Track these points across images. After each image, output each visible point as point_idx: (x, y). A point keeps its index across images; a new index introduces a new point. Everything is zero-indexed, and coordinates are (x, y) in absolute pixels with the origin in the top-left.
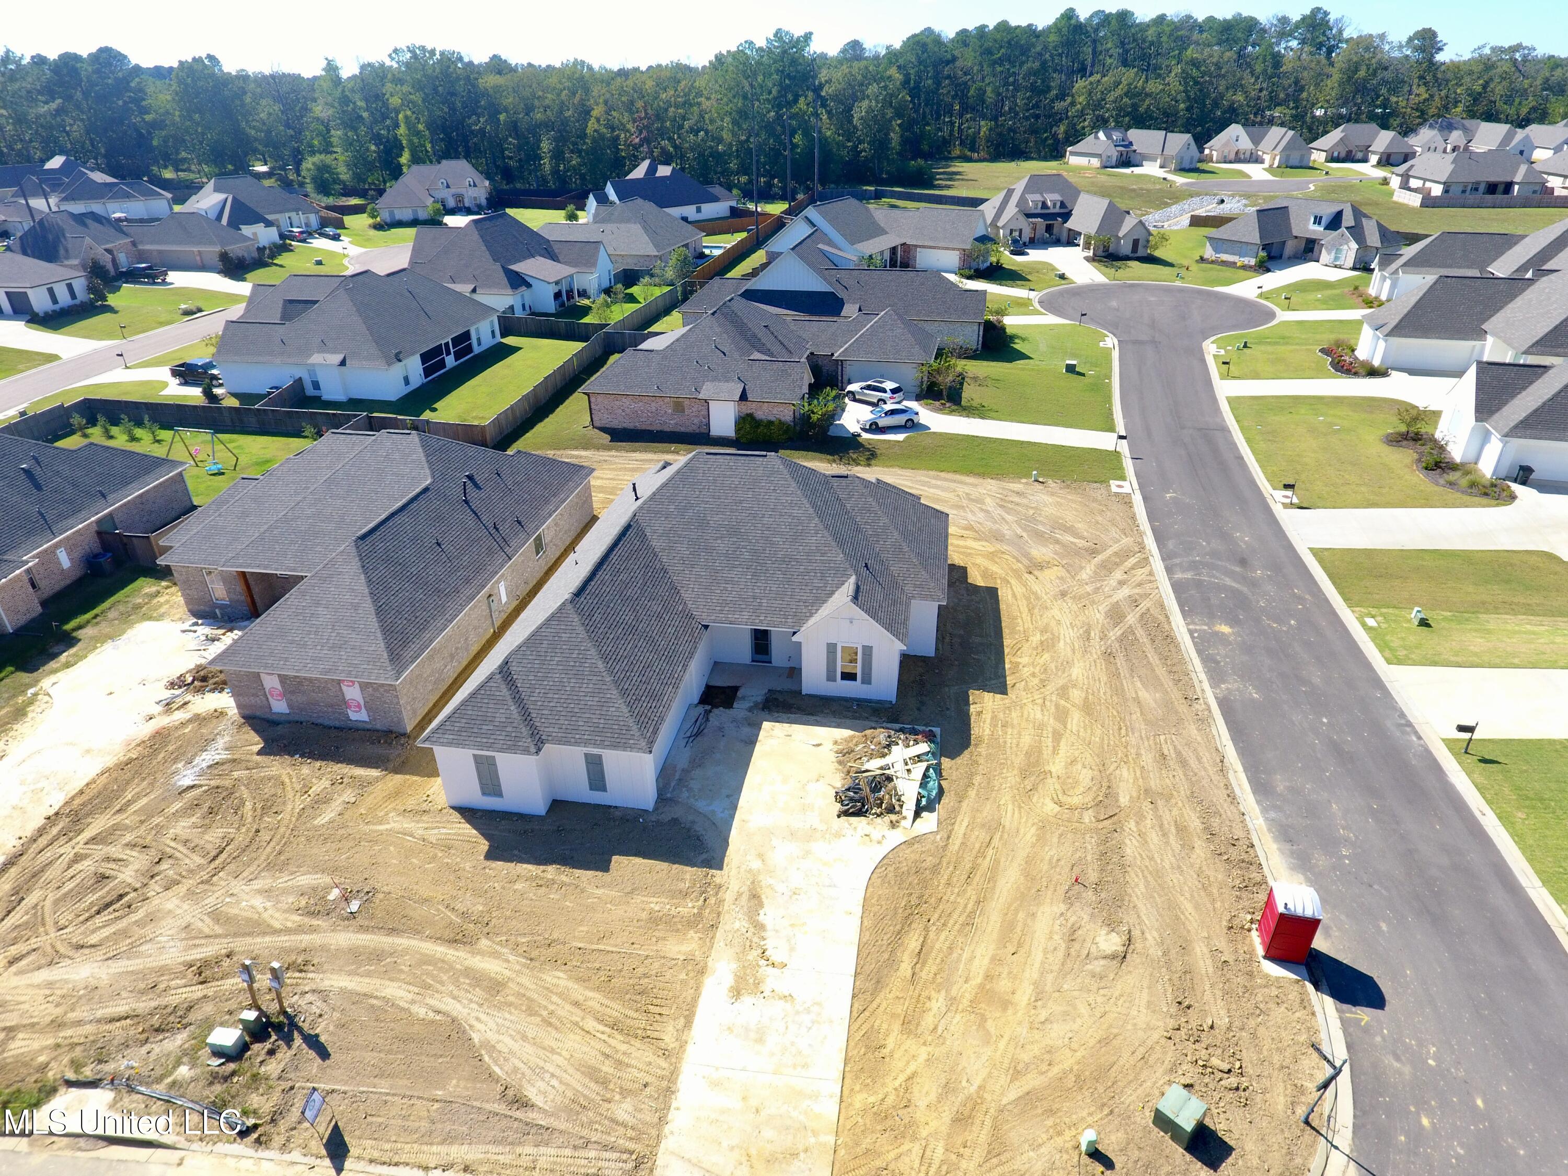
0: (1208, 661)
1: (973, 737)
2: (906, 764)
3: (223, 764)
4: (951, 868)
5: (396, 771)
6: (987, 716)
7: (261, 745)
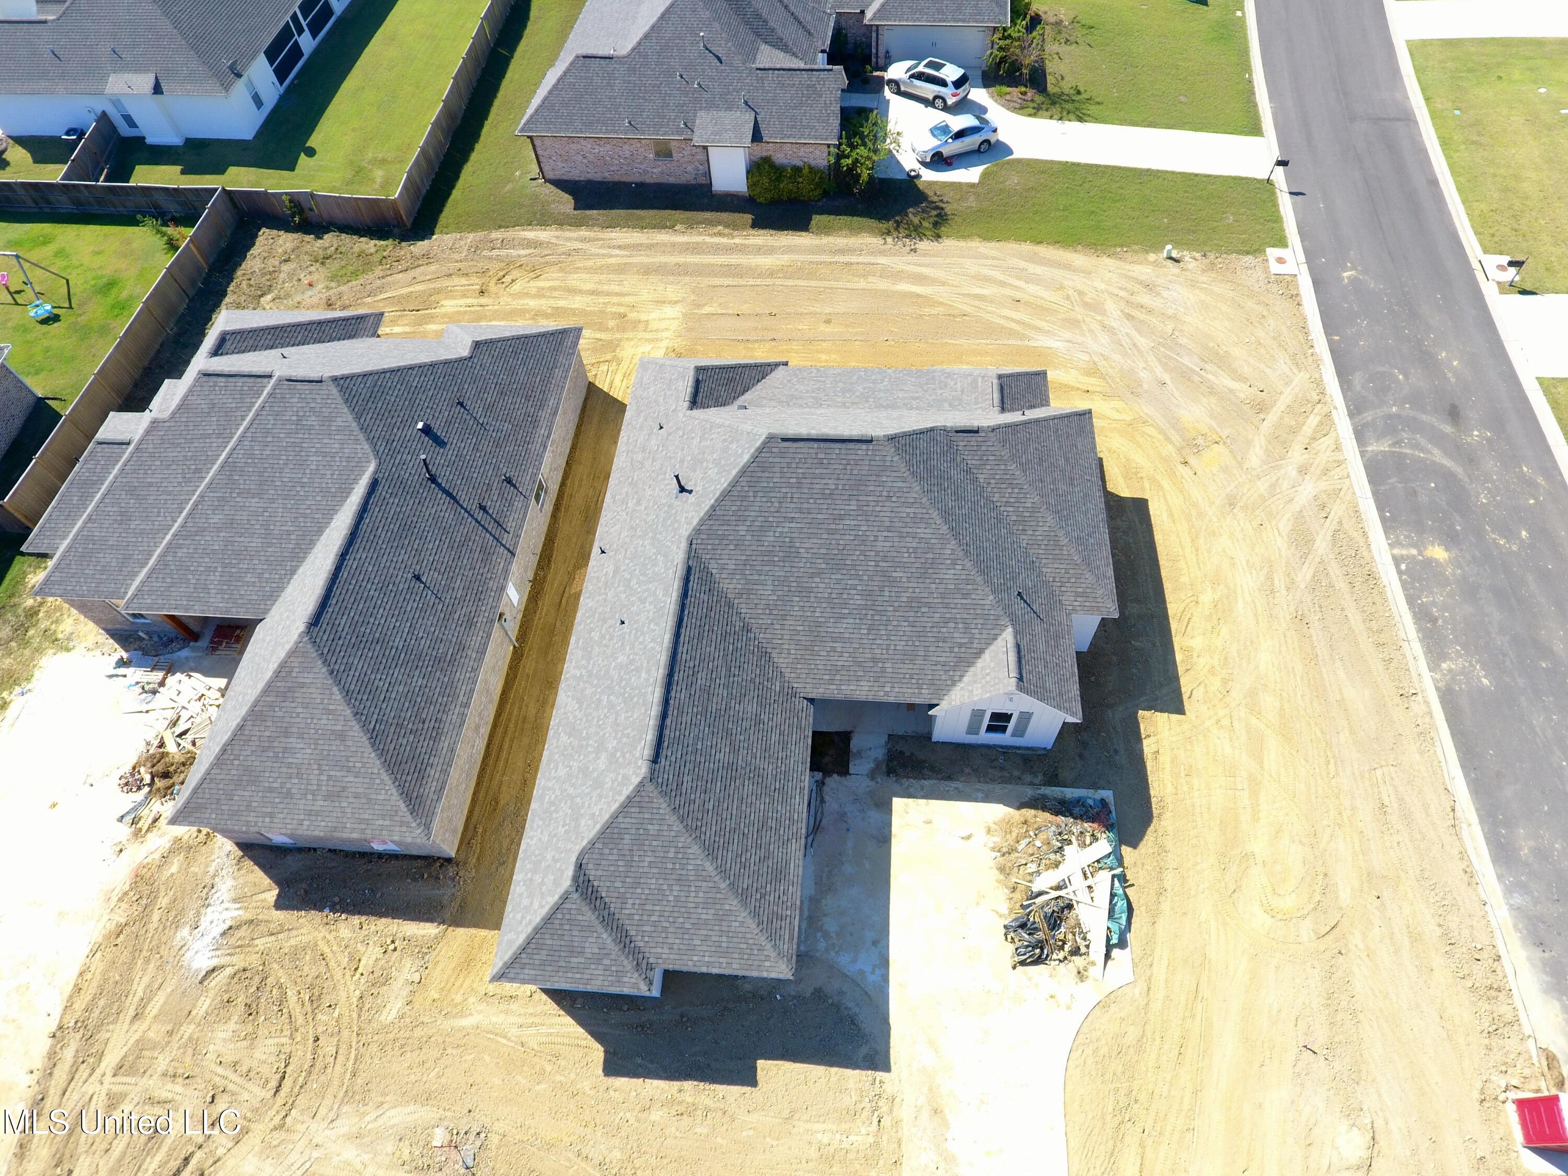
0: (1422, 615)
1: (1153, 800)
2: (1086, 878)
3: (238, 927)
4: (1158, 1041)
5: (457, 922)
6: (1165, 758)
7: (276, 892)
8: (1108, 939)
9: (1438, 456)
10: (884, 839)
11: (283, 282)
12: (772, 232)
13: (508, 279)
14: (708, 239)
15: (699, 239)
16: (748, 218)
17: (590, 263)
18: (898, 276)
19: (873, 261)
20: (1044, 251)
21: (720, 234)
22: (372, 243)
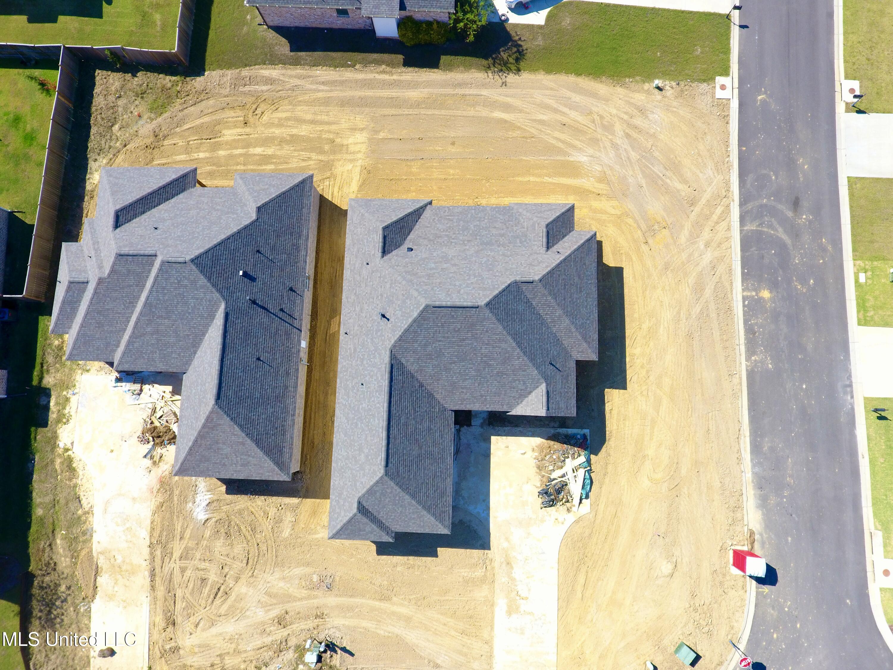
2: (574, 472)
3: (213, 502)
4: (597, 534)
5: (306, 496)
7: (225, 487)
8: (581, 497)
10: (487, 455)
11: (122, 115)
12: (417, 69)
13: (259, 111)
14: (378, 76)
15: (370, 76)
16: (400, 58)
17: (306, 97)
18: (493, 105)
19: (479, 93)
21: (383, 72)
22: (168, 78)
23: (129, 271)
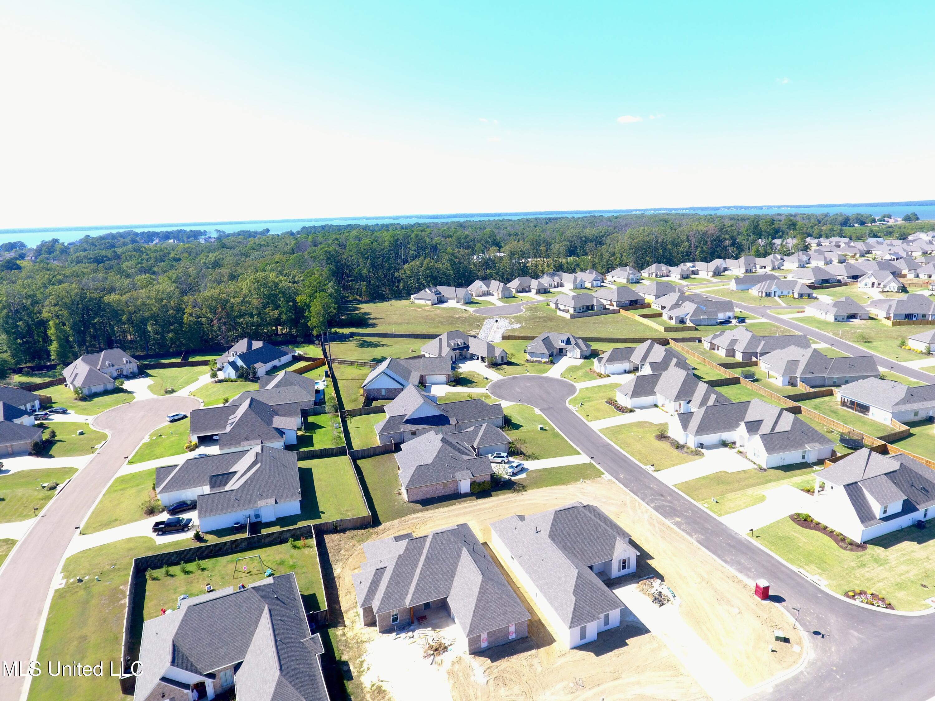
0: (683, 530)
1: (661, 573)
2: (660, 587)
3: (486, 670)
4: (694, 609)
5: (539, 647)
6: (657, 566)
7: (489, 659)
8: (672, 596)
9: (665, 503)
11: (344, 547)
12: (482, 499)
13: (417, 527)
14: (466, 505)
15: (463, 505)
16: (474, 497)
18: (522, 501)
19: (515, 499)
20: (552, 487)
21: (469, 503)
22: (363, 531)
23: (414, 547)
